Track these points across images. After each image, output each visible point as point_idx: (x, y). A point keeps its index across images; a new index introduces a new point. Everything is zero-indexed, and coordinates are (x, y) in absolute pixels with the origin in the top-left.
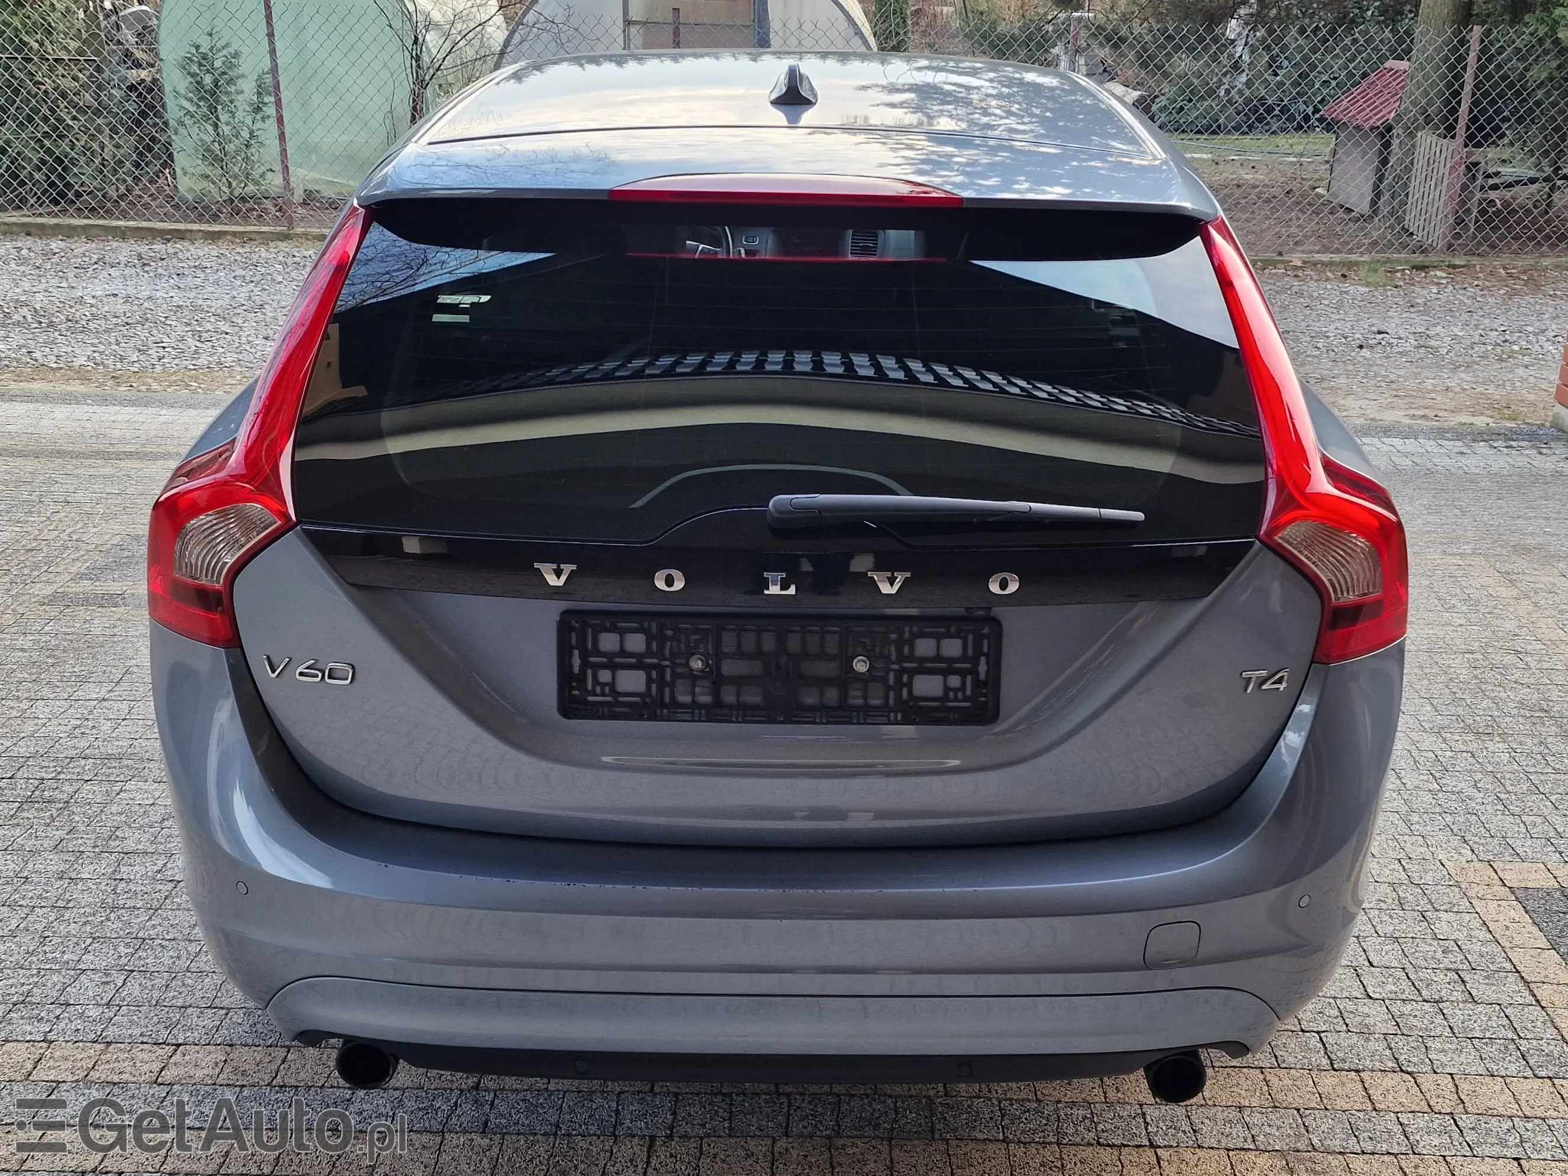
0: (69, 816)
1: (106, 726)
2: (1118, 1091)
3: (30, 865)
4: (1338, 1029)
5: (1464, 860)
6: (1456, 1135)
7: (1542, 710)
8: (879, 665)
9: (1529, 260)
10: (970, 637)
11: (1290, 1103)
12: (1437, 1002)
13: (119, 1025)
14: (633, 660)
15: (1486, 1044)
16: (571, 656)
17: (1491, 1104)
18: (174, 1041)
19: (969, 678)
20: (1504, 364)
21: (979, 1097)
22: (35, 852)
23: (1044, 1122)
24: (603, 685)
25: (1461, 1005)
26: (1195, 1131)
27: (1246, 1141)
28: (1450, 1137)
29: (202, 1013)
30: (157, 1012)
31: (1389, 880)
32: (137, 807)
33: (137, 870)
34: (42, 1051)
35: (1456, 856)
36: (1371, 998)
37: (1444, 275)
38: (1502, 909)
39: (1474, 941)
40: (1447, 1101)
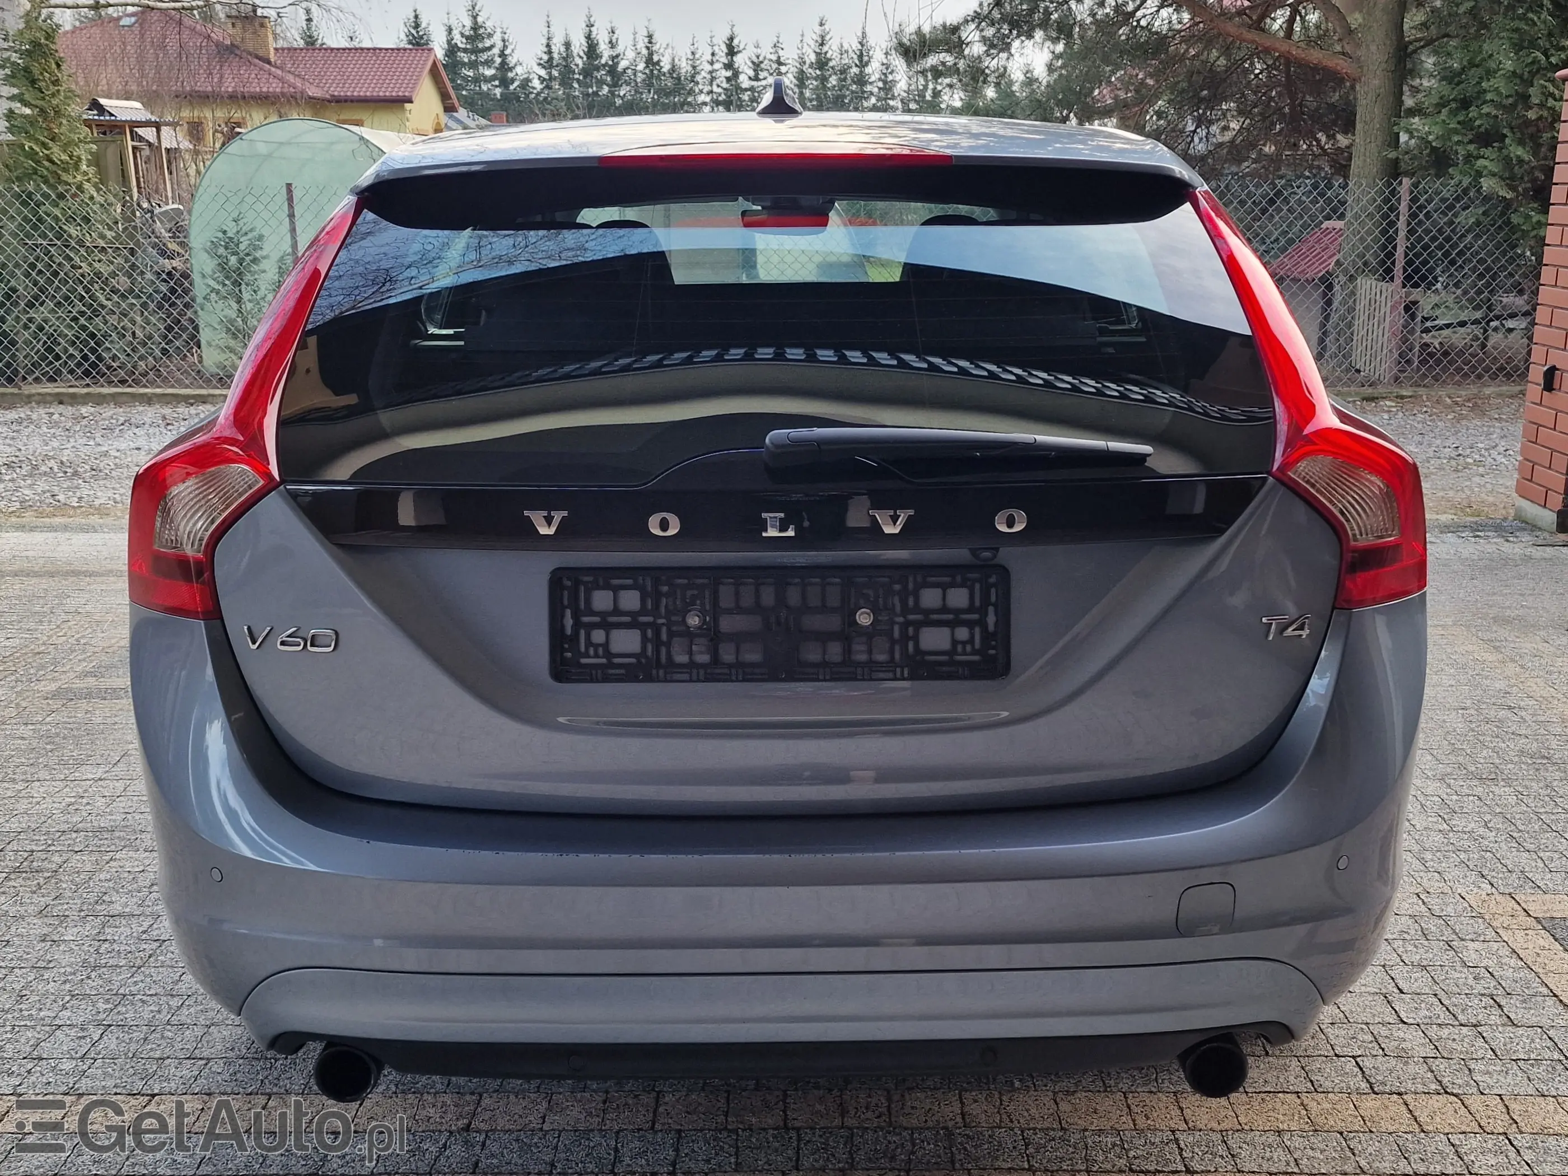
0: (57, 883)
1: (100, 802)
2: (1148, 1118)
3: (13, 929)
4: (1375, 1053)
5: (1484, 893)
6: (1512, 1154)
7: (1544, 757)
8: (884, 617)
9: (1473, 389)
10: (977, 586)
11: (1332, 1126)
12: (1475, 1026)
13: (93, 1078)
14: (627, 619)
15: (1532, 1065)
16: (563, 616)
17: (1547, 1123)
18: (149, 1092)
19: (977, 630)
20: (1460, 474)
21: (1000, 1127)
22: (19, 918)
23: (1071, 1150)
24: (596, 646)
25: (1500, 1029)
26: (1233, 1156)
27: (1288, 1164)
28: (1507, 1156)
29: (180, 1064)
30: (133, 1064)
31: (1409, 912)
32: (126, 875)
33: (122, 932)
34: (9, 1104)
35: (1475, 890)
36: (1405, 1023)
37: (1393, 404)
38: (1530, 937)
39: (1506, 967)
40: (1499, 1122)
